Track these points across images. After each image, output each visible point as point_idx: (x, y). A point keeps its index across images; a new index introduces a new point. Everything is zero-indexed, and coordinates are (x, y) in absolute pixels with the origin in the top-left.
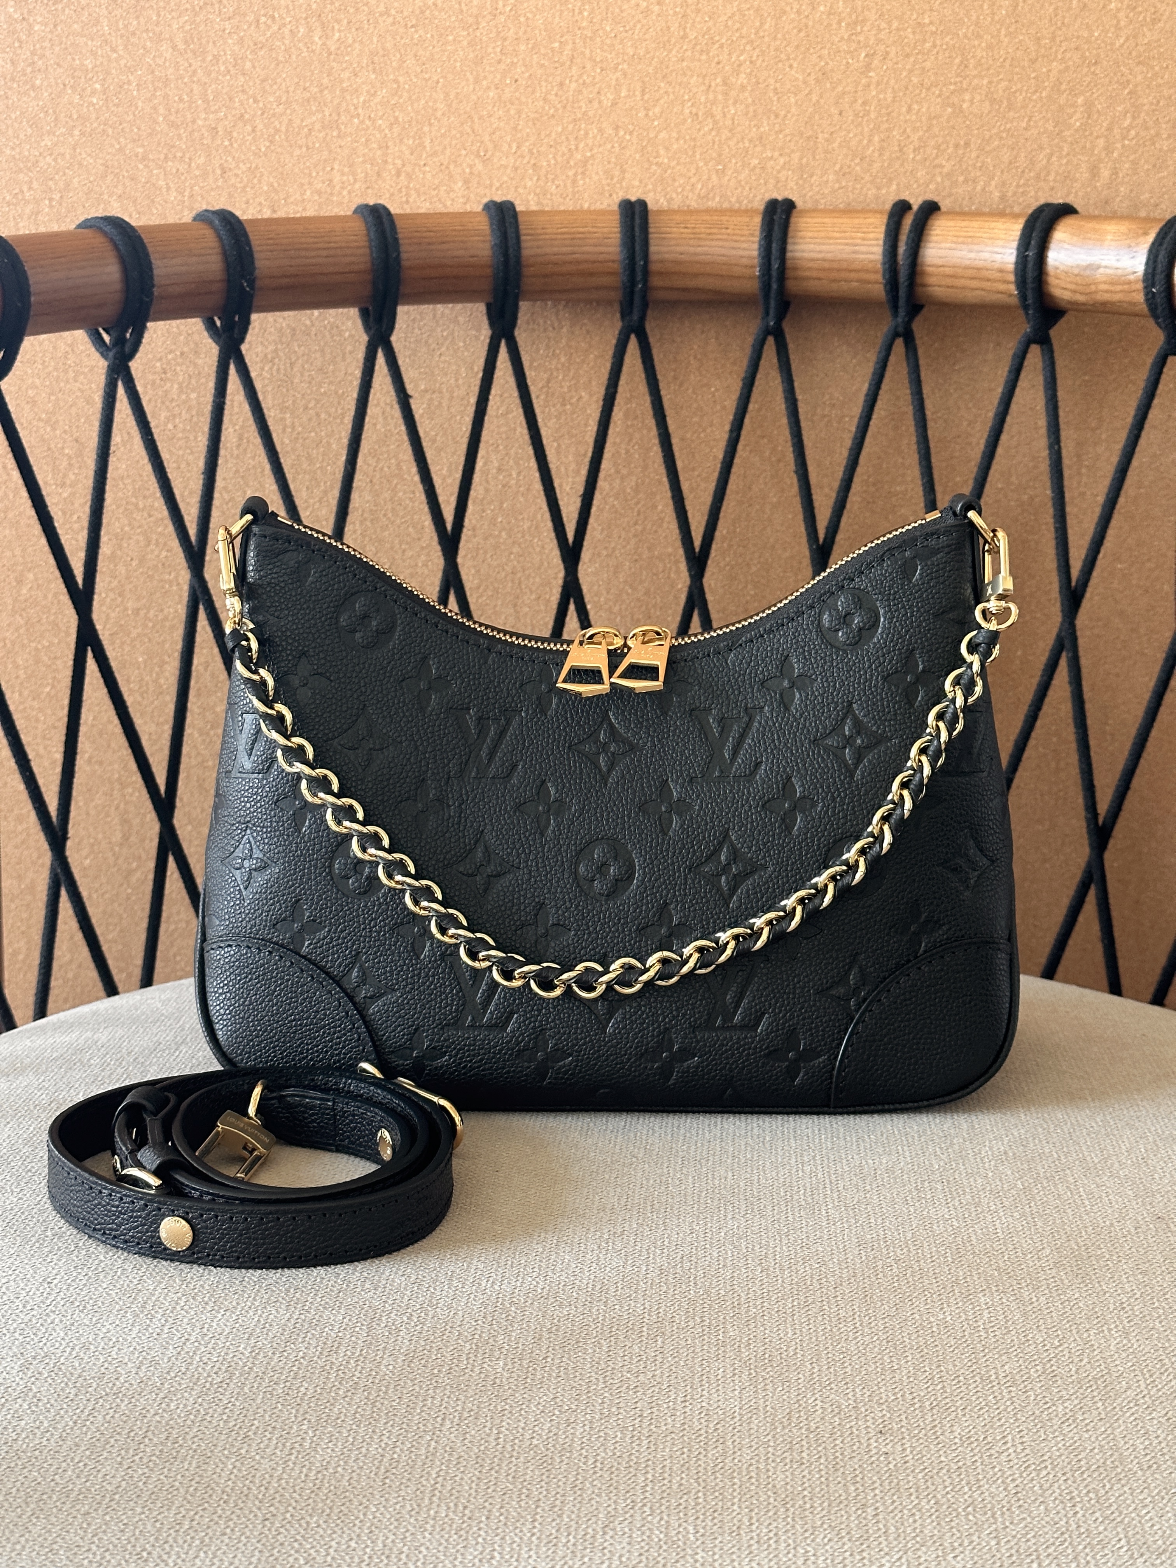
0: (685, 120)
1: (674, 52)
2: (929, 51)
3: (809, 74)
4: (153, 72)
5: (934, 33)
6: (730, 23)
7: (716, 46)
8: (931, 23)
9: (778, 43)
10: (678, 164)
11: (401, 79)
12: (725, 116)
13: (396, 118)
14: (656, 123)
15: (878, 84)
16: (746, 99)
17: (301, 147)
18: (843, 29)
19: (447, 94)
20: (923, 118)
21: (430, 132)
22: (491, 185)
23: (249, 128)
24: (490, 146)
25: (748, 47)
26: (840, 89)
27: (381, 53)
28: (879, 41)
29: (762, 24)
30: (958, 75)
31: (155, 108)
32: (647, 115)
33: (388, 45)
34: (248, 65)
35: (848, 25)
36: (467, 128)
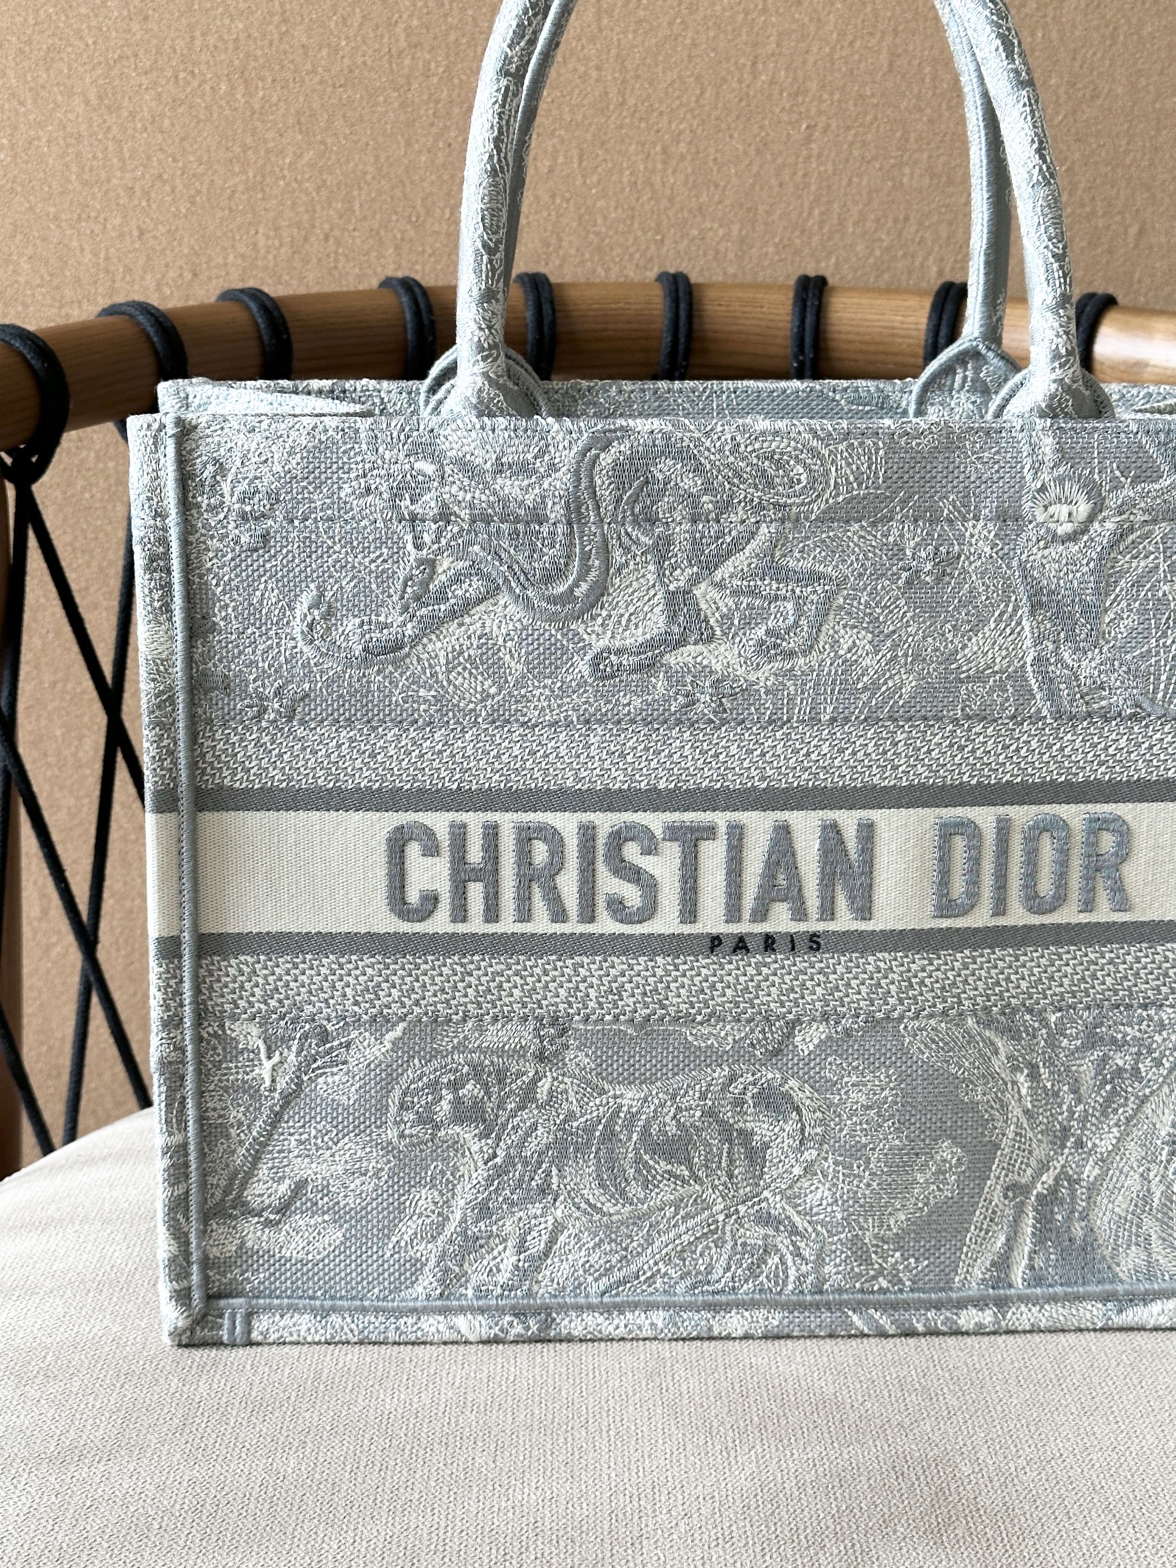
0: (623, 189)
1: (613, 118)
2: (871, 124)
3: (750, 145)
4: (64, 127)
5: (877, 105)
6: (670, 90)
7: (655, 114)
8: (873, 95)
9: (718, 112)
10: (616, 233)
11: (329, 141)
12: (663, 184)
13: (324, 181)
14: (594, 191)
15: (819, 155)
16: (686, 169)
17: (223, 209)
18: (785, 99)
19: (377, 158)
20: (864, 193)
21: (360, 195)
22: (423, 252)
23: (167, 188)
24: (422, 211)
25: (688, 116)
26: (780, 161)
27: (308, 113)
28: (820, 112)
29: (702, 93)
30: (898, 149)
31: (67, 166)
32: (585, 183)
33: (316, 105)
34: (167, 122)
35: (789, 95)
36: (398, 193)
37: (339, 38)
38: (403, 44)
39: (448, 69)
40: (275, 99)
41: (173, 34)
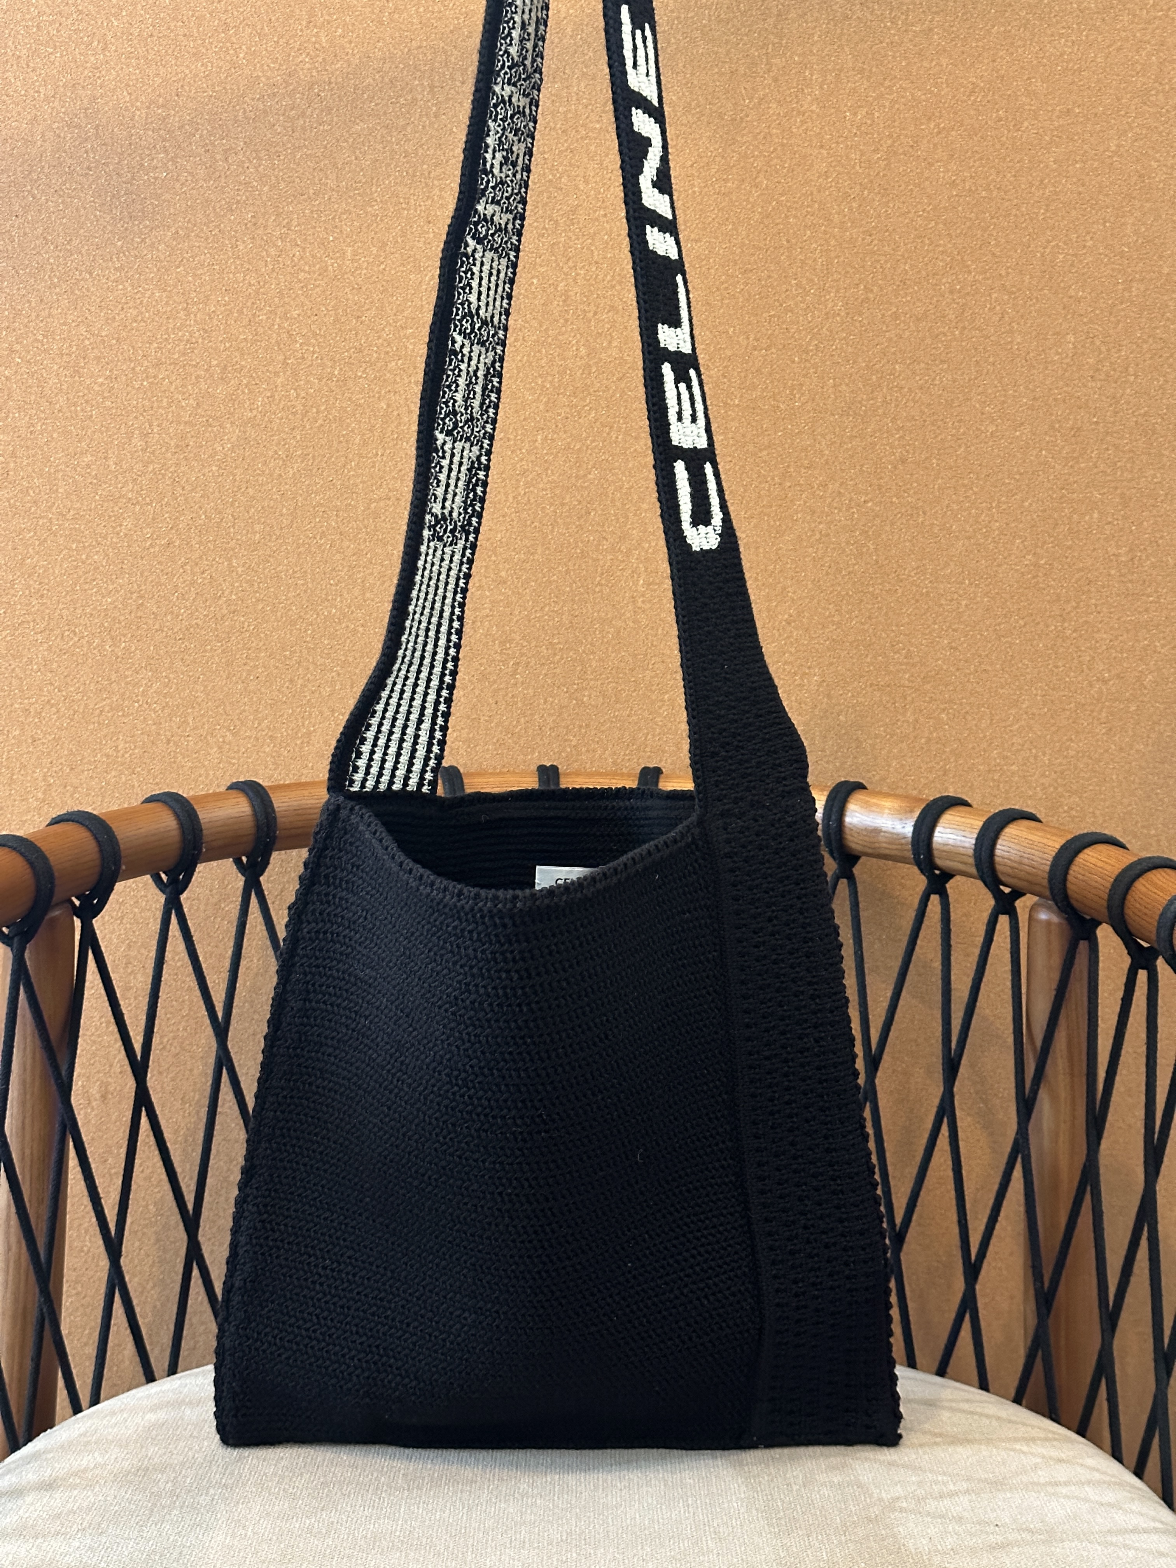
2: (558, 662)
5: (561, 650)
8: (559, 643)
11: (172, 676)
13: (167, 703)
15: (523, 683)
17: (94, 723)
18: (497, 646)
19: (206, 687)
20: (556, 707)
22: (239, 751)
23: (54, 710)
24: (238, 723)
27: (156, 657)
28: (522, 655)
30: (579, 678)
33: (162, 652)
34: (55, 665)
35: (500, 642)
36: (221, 710)
37: (180, 608)
38: (225, 611)
39: (256, 626)
40: (133, 649)
41: (61, 606)
